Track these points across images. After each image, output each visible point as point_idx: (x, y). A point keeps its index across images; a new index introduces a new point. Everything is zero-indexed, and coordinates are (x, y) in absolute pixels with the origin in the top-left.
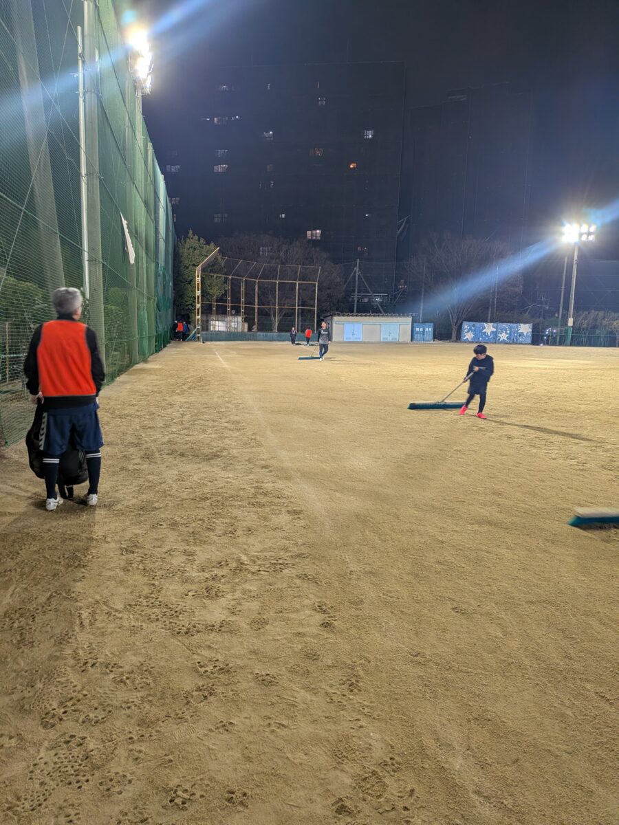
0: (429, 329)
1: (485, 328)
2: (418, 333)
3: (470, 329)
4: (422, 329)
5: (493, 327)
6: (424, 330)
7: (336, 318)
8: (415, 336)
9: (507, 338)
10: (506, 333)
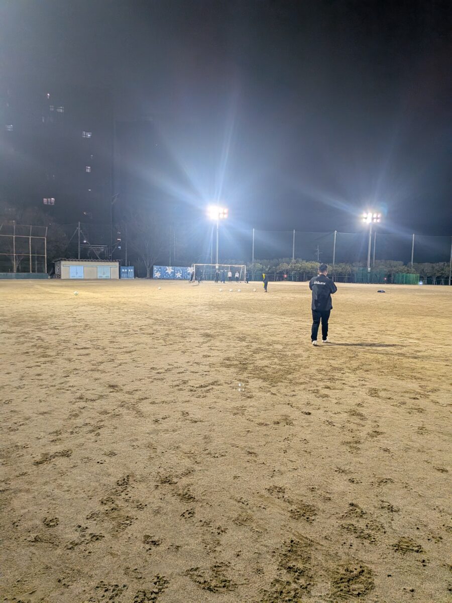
0: (131, 270)
1: (167, 270)
2: (124, 273)
3: (158, 270)
4: (126, 270)
5: (172, 269)
6: (128, 271)
7: (63, 263)
8: (122, 275)
9: (181, 276)
10: (180, 273)
